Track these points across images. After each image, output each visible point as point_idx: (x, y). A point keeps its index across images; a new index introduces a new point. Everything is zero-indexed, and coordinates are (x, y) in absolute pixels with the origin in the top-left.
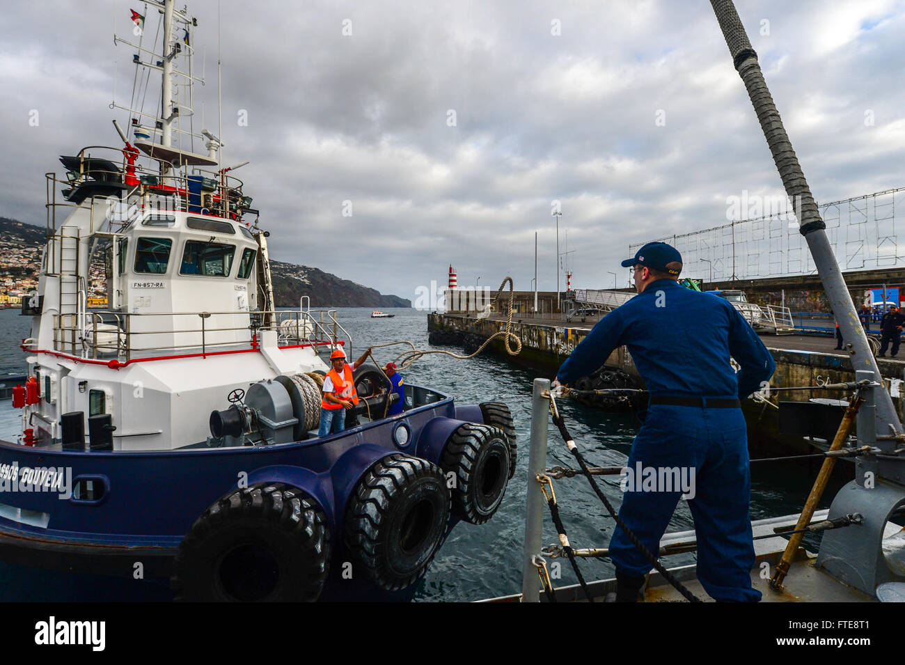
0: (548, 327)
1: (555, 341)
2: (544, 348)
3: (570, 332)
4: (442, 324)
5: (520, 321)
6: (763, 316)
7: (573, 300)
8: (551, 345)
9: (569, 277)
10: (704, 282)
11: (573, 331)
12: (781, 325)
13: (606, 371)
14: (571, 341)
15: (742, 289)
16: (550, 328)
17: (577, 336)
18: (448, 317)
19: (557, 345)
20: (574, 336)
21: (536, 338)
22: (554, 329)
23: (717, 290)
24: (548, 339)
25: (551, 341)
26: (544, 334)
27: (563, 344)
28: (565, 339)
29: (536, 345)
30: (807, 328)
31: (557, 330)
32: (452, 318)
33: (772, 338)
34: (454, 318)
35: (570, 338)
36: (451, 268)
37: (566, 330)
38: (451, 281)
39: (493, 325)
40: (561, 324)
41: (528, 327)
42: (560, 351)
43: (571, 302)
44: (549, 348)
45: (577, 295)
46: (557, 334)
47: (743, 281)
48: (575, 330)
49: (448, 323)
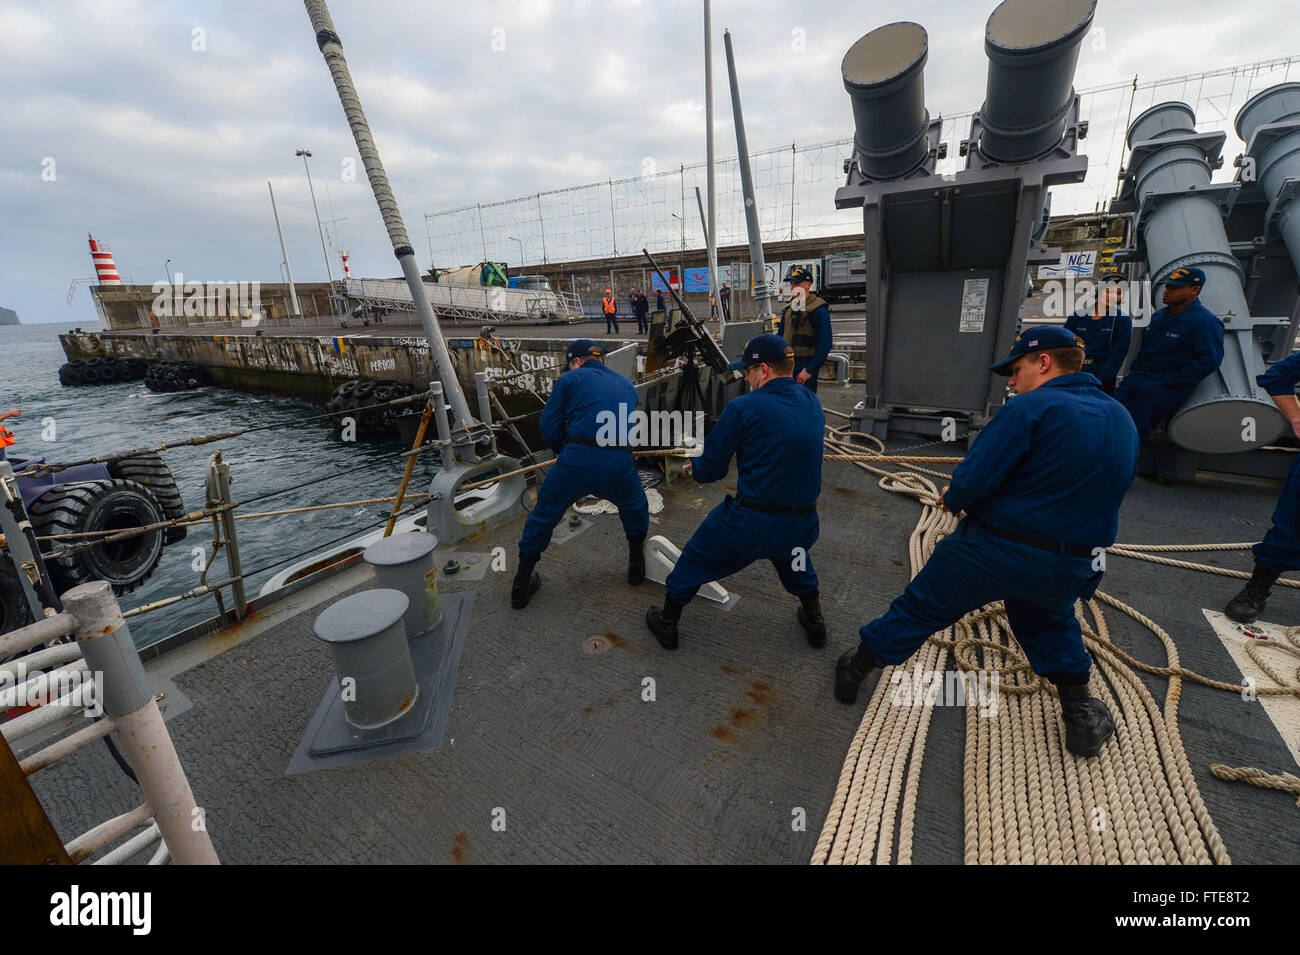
0: (306, 339)
1: (323, 358)
2: (307, 371)
3: (341, 343)
4: (102, 352)
5: (258, 333)
6: (559, 304)
7: (344, 295)
8: (318, 364)
9: (344, 259)
10: (509, 267)
11: (346, 341)
12: (572, 312)
13: (380, 387)
14: (345, 356)
15: (546, 275)
16: (310, 339)
17: (352, 346)
18: (112, 338)
19: (326, 363)
20: (348, 347)
21: (292, 356)
22: (317, 341)
23: (521, 277)
24: (312, 356)
25: (316, 358)
26: (302, 349)
27: (335, 360)
28: (336, 353)
29: (294, 367)
30: (596, 314)
31: (322, 341)
32: (119, 337)
33: (565, 327)
34: (126, 337)
35: (342, 351)
36: (92, 243)
37: (335, 340)
38: (98, 267)
39: (211, 344)
40: (328, 331)
41: (274, 340)
42: (333, 371)
43: (342, 298)
44: (316, 369)
45: (348, 287)
46: (323, 348)
47: (554, 265)
48: (348, 339)
49: (115, 347)
